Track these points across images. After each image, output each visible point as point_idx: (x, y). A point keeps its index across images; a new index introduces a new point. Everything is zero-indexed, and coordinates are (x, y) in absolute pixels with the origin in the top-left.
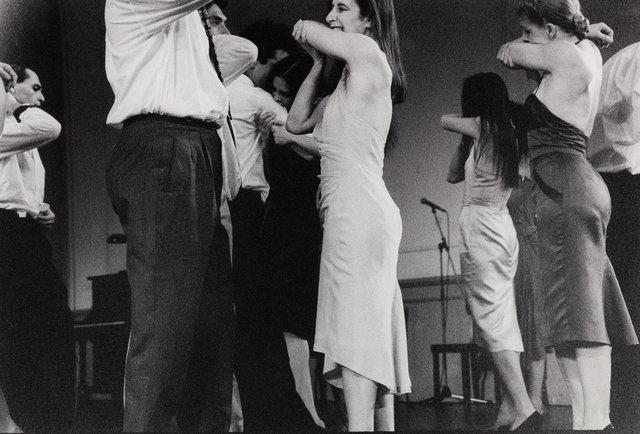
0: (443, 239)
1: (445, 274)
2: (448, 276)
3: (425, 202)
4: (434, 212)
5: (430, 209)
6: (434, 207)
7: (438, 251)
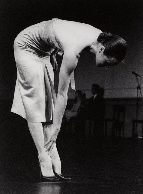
0: (139, 86)
1: (139, 97)
2: (140, 98)
3: (134, 73)
4: (136, 76)
5: (135, 75)
6: (137, 75)
7: (137, 89)
